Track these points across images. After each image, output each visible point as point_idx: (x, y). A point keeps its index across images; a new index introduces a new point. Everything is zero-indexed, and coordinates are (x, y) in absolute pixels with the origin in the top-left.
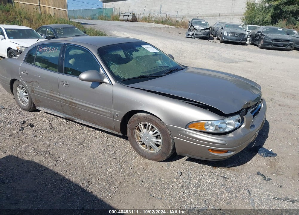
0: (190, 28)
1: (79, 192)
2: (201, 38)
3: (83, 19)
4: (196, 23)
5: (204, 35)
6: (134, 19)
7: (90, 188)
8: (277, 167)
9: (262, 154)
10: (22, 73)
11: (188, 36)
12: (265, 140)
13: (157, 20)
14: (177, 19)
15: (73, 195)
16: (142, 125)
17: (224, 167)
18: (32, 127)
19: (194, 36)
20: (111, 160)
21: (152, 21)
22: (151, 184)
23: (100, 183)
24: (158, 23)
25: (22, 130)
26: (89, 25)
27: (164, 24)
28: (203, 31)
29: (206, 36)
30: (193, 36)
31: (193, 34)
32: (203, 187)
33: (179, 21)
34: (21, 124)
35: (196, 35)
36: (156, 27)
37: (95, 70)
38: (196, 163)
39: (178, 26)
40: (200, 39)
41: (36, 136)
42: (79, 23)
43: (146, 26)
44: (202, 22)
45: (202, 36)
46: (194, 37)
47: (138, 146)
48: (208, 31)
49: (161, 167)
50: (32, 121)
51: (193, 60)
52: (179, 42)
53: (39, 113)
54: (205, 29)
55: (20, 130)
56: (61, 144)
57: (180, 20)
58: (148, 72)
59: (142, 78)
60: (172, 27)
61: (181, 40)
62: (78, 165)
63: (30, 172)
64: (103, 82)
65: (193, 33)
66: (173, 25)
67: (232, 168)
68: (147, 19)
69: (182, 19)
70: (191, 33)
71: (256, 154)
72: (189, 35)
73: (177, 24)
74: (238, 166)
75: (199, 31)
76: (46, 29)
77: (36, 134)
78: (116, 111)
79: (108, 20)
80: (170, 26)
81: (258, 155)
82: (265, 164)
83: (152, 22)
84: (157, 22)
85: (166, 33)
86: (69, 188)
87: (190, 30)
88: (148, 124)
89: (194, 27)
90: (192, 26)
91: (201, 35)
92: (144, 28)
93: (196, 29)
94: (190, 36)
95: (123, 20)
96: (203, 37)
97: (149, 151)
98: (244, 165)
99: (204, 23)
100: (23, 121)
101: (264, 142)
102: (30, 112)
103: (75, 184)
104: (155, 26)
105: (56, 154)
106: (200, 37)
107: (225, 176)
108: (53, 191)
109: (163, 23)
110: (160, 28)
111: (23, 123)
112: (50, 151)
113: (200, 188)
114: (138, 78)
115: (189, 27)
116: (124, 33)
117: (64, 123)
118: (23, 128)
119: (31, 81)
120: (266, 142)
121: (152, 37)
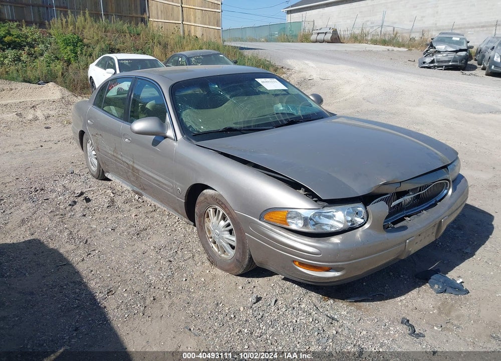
0: (427, 51)
1: (88, 304)
2: (448, 68)
3: (256, 41)
4: (441, 41)
5: (453, 62)
6: (336, 39)
7: (106, 301)
8: (453, 314)
9: (436, 286)
10: (89, 121)
11: (423, 66)
12: (462, 260)
13: (375, 38)
14: (413, 35)
15: (77, 307)
16: (211, 210)
17: (343, 299)
18: (87, 203)
19: (435, 64)
20: (164, 263)
21: (366, 40)
22: (199, 309)
23: (125, 295)
24: (376, 44)
25: (73, 206)
26: (254, 50)
27: (388, 45)
28: (452, 55)
29: (458, 64)
30: (432, 65)
31: (433, 62)
32: (279, 329)
33: (416, 39)
34: (76, 197)
35: (438, 62)
36: (369, 51)
37: (157, 118)
38: (296, 286)
39: (413, 47)
40: (445, 70)
41: (84, 216)
42: (235, 47)
43: (352, 49)
44: (454, 39)
45: (450, 64)
46: (435, 66)
47: (209, 245)
48: (463, 53)
49: (234, 284)
50: (92, 193)
51: (410, 108)
52: (400, 76)
53: (109, 183)
54: (456, 51)
55: (70, 205)
56: (110, 230)
57: (417, 36)
58: (244, 122)
59: (229, 132)
60: (402, 49)
61: (407, 72)
62: (113, 264)
63: (44, 266)
64: (166, 137)
65: (432, 59)
66: (403, 46)
67: (359, 304)
68: (359, 38)
69: (423, 35)
70: (428, 60)
71: (424, 284)
72: (424, 63)
73: (410, 44)
74: (373, 300)
75: (444, 55)
76: (178, 59)
77: (87, 212)
78: (178, 183)
79: (293, 42)
80: (396, 49)
81: (426, 287)
82: (431, 306)
83: (367, 42)
84: (375, 42)
85: (384, 60)
86: (78, 296)
87: (427, 54)
88: (219, 208)
89: (435, 48)
90: (432, 46)
91: (449, 61)
92: (347, 53)
93: (439, 52)
94: (427, 65)
95: (316, 41)
96: (451, 66)
97: (223, 255)
98: (386, 301)
99: (458, 39)
100: (80, 192)
101: (458, 265)
102: (100, 181)
103: (90, 292)
104: (367, 49)
105: (95, 244)
106: (446, 66)
107: (336, 317)
108: (55, 297)
109: (384, 43)
110: (377, 53)
111: (79, 196)
112: (89, 240)
113: (272, 330)
114: (220, 131)
115: (427, 49)
116: (307, 62)
117: (133, 201)
118: (75, 202)
119: (96, 134)
120: (461, 265)
121: (353, 68)
